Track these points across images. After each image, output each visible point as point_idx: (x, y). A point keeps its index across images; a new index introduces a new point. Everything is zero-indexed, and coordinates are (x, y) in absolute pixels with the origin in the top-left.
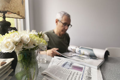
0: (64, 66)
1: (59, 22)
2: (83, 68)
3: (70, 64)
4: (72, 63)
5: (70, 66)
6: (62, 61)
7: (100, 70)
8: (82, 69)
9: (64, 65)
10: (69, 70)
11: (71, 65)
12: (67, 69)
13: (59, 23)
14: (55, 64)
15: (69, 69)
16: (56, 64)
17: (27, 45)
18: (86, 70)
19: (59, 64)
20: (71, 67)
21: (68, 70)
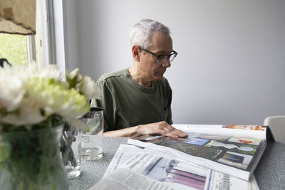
0: (150, 171)
1: (143, 52)
2: (205, 178)
3: (168, 164)
4: (174, 162)
5: (168, 172)
6: (145, 156)
7: (255, 182)
8: (204, 182)
9: (150, 169)
10: (165, 183)
11: (171, 167)
12: (158, 182)
13: (144, 54)
14: (123, 166)
15: (163, 180)
16: (127, 167)
17: (17, 112)
18: (215, 185)
19: (138, 166)
20: (170, 175)
21: (161, 183)
